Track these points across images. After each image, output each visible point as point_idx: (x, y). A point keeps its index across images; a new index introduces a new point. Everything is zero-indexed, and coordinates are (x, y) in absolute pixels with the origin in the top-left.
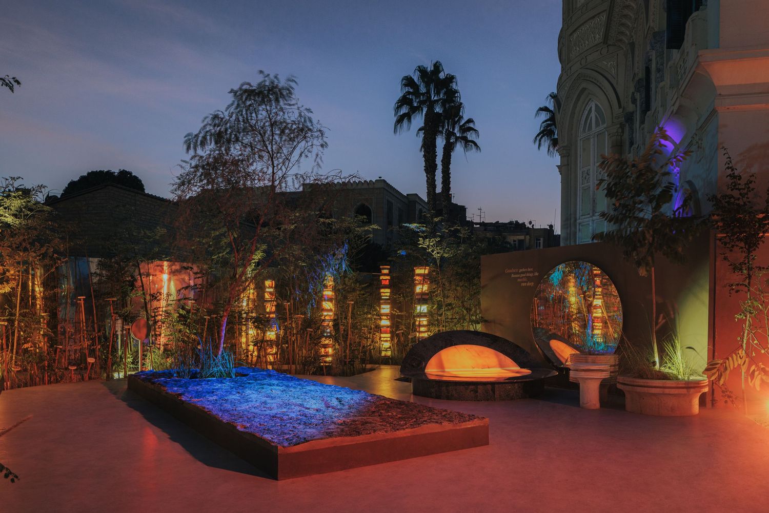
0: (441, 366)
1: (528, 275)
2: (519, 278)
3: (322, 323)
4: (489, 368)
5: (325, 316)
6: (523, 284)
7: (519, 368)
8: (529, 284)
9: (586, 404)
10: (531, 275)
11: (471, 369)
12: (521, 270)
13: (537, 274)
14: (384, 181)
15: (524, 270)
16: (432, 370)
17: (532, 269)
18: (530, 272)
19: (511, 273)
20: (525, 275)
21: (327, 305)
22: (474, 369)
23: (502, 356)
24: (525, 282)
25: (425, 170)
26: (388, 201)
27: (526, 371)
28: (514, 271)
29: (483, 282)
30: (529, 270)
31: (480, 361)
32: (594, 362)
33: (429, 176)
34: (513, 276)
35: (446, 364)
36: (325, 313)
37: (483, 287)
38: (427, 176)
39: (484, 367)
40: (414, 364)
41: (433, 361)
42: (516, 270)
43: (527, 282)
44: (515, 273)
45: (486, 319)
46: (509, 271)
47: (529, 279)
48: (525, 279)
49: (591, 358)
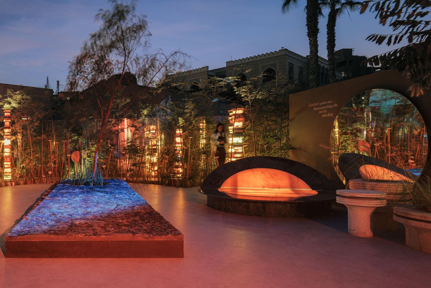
0: (235, 185)
1: (328, 107)
2: (320, 110)
3: (175, 151)
4: (279, 188)
5: (177, 147)
6: (324, 116)
7: (311, 190)
8: (329, 115)
9: (353, 230)
10: (331, 107)
11: (262, 189)
12: (322, 104)
13: (336, 105)
14: (286, 50)
15: (324, 103)
16: (226, 188)
17: (331, 102)
18: (330, 104)
19: (313, 107)
20: (325, 107)
21: (178, 140)
22: (264, 189)
23: (295, 178)
24: (325, 114)
25: (308, 35)
26: (289, 63)
27: (315, 192)
28: (316, 104)
29: (291, 116)
30: (329, 102)
31: (272, 182)
32: (374, 189)
33: (311, 39)
34: (315, 109)
35: (240, 184)
36: (177, 145)
37: (291, 120)
38: (309, 39)
39: (274, 187)
40: (213, 182)
41: (229, 180)
42: (318, 104)
43: (327, 114)
44: (316, 107)
45: (293, 146)
46: (312, 105)
47: (329, 111)
48: (325, 111)
49: (369, 185)
